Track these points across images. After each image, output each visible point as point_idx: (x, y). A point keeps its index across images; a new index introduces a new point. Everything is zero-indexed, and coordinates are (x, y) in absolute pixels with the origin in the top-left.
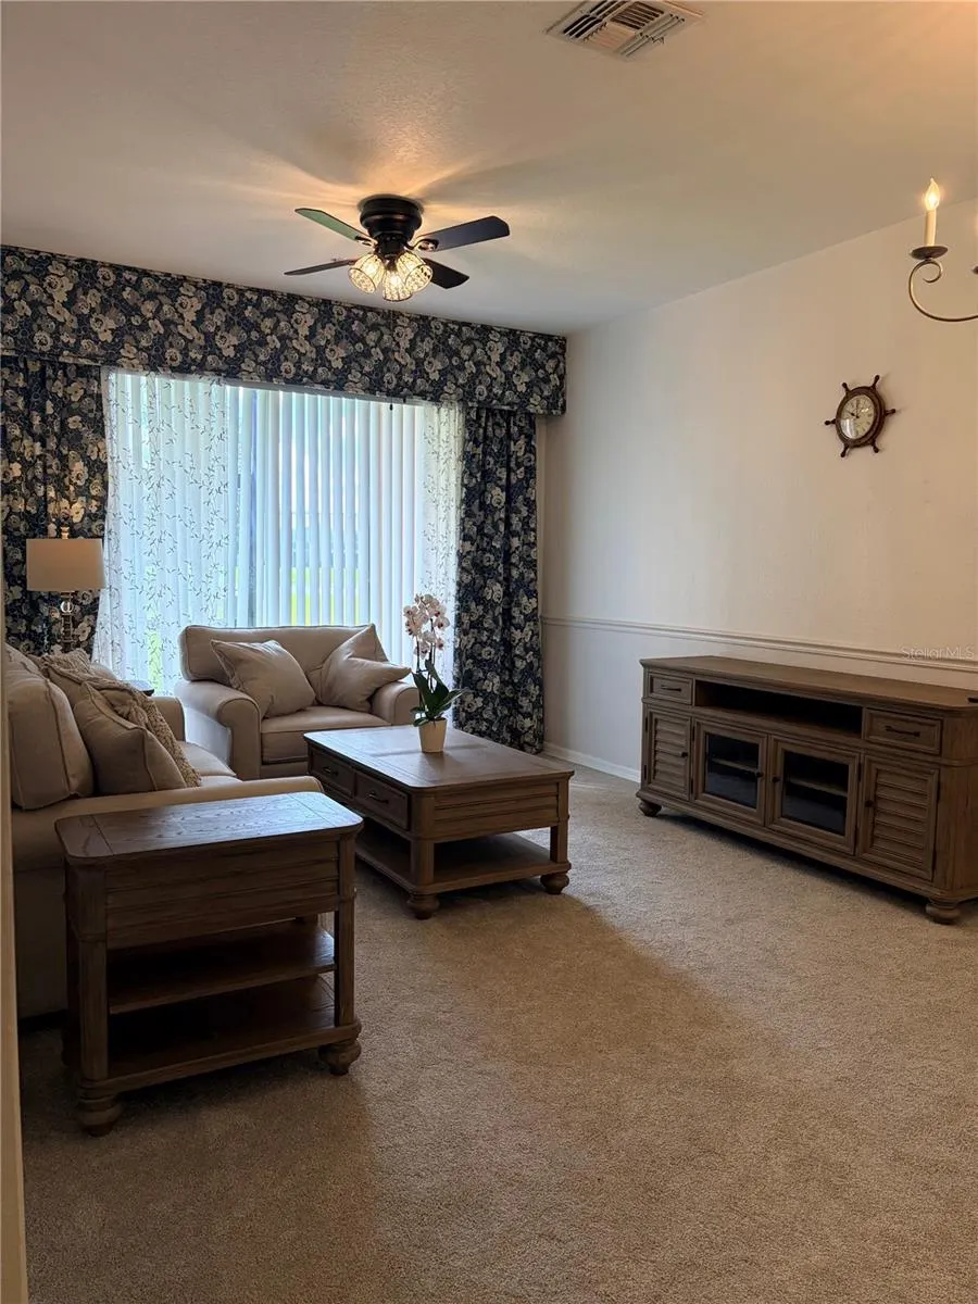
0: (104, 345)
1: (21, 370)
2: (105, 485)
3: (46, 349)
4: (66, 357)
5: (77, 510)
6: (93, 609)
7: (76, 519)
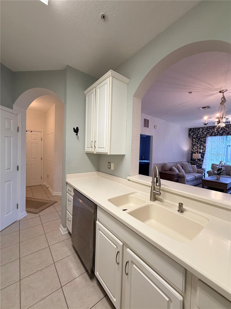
0: (205, 135)
2: (205, 148)
3: (199, 136)
4: (201, 136)
5: (201, 151)
6: (203, 161)
7: (201, 152)
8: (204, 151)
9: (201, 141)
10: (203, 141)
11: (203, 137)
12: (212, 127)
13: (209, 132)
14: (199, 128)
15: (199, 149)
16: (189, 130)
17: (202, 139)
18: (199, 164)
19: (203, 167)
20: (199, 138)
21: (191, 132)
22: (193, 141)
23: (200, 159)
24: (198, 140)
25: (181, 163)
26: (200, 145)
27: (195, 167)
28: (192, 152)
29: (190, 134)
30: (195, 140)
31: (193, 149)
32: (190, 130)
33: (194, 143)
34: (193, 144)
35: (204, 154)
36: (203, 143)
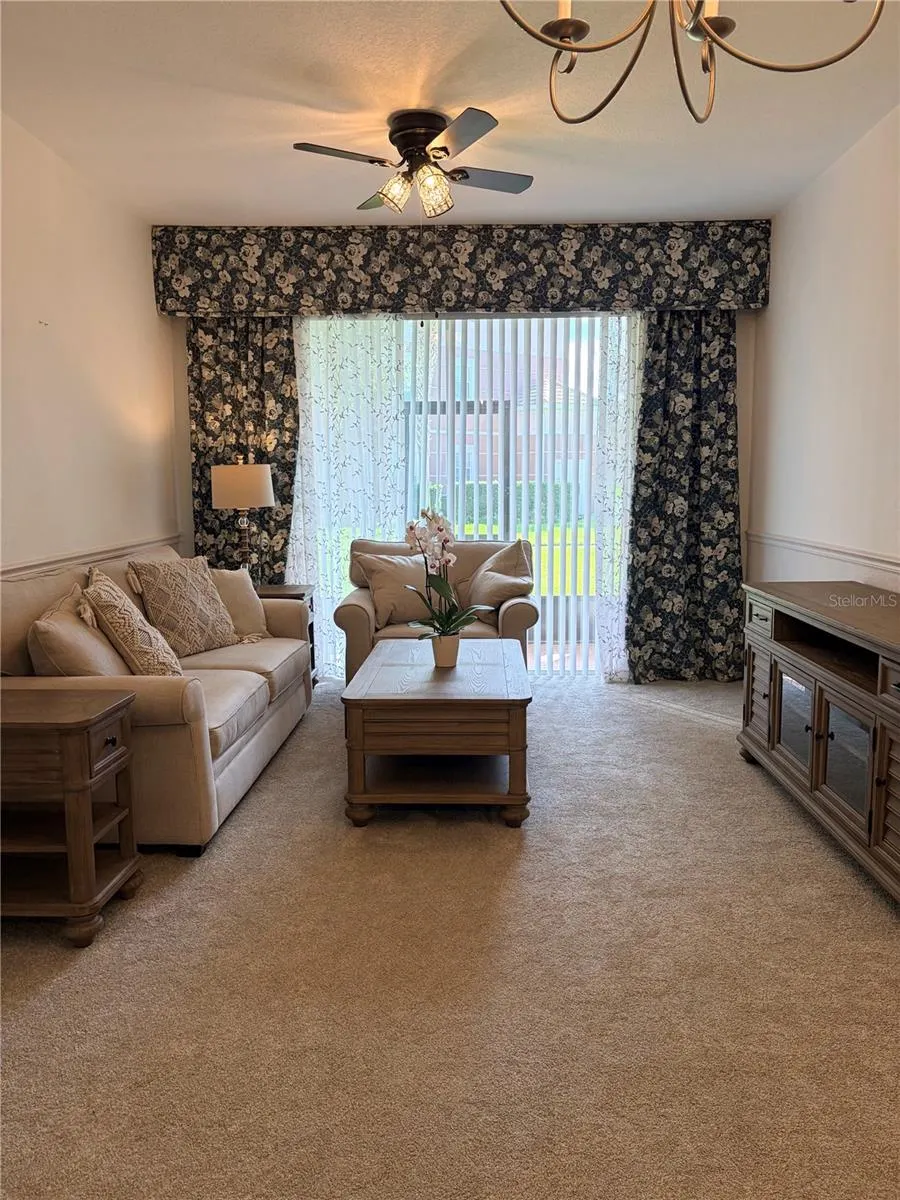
0: (287, 298)
2: (296, 419)
4: (260, 313)
5: (270, 441)
6: (286, 524)
7: (270, 448)
8: (287, 440)
9: (262, 355)
10: (273, 358)
11: (276, 323)
12: (329, 233)
13: (313, 273)
14: (235, 228)
15: (250, 428)
16: (154, 238)
17: (265, 333)
18: (261, 553)
19: (291, 579)
20: (241, 324)
21: (172, 263)
22: (196, 352)
23: (270, 509)
24: (235, 345)
25: (122, 565)
26: (253, 386)
27: (241, 582)
28: (199, 455)
29: (167, 282)
30: (208, 340)
31: (202, 424)
32: (165, 239)
33: (207, 374)
34: (199, 381)
35: (288, 468)
36: (279, 377)
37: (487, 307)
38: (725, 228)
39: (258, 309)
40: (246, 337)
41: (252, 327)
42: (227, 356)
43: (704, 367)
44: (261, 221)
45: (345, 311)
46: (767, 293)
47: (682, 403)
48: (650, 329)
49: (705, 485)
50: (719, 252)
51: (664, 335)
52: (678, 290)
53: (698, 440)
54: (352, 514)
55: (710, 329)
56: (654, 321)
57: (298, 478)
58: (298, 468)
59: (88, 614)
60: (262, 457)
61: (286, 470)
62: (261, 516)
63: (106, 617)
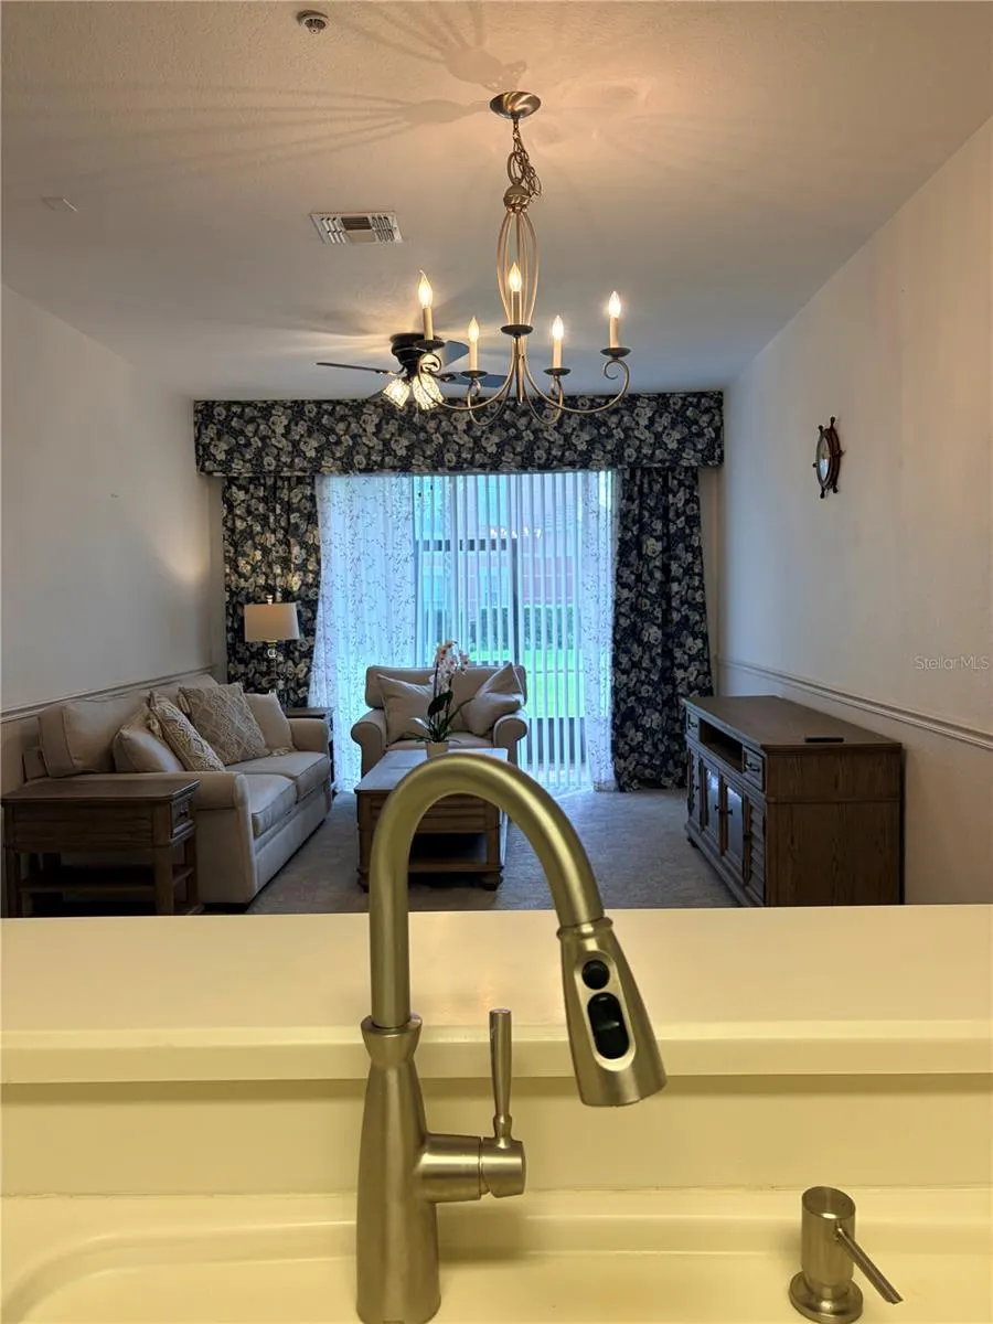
0: (310, 460)
1: (262, 485)
2: (318, 562)
3: (272, 468)
4: (286, 473)
5: (295, 582)
6: (309, 654)
7: (295, 588)
8: (310, 580)
9: (289, 508)
10: (298, 510)
11: (300, 480)
12: (346, 405)
13: (333, 438)
14: (265, 402)
15: (279, 571)
16: (196, 412)
17: (291, 489)
18: (287, 680)
19: (313, 702)
20: (270, 482)
21: (211, 431)
22: (231, 508)
23: (295, 641)
24: (264, 500)
26: (280, 535)
27: (270, 704)
28: (233, 594)
29: (206, 447)
30: (241, 495)
31: (235, 568)
32: (205, 412)
33: (240, 525)
34: (232, 530)
35: (311, 605)
36: (303, 526)
37: (483, 466)
38: (684, 399)
39: (285, 469)
40: (275, 493)
41: (279, 483)
42: (257, 509)
43: (671, 515)
44: (288, 396)
45: (360, 471)
46: (722, 452)
47: (652, 546)
48: (624, 483)
49: (676, 616)
50: (679, 419)
51: (636, 489)
52: (646, 451)
53: (668, 578)
54: (368, 644)
55: (676, 482)
56: (627, 476)
57: (320, 612)
58: (320, 604)
59: (156, 727)
60: (288, 596)
61: (309, 605)
62: (287, 648)
63: (169, 729)
